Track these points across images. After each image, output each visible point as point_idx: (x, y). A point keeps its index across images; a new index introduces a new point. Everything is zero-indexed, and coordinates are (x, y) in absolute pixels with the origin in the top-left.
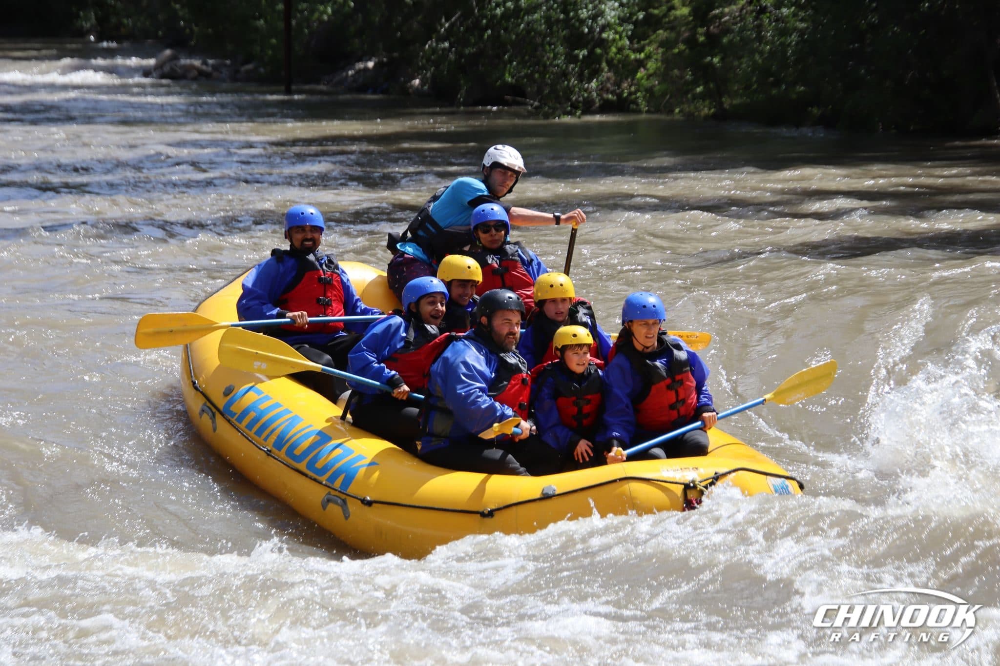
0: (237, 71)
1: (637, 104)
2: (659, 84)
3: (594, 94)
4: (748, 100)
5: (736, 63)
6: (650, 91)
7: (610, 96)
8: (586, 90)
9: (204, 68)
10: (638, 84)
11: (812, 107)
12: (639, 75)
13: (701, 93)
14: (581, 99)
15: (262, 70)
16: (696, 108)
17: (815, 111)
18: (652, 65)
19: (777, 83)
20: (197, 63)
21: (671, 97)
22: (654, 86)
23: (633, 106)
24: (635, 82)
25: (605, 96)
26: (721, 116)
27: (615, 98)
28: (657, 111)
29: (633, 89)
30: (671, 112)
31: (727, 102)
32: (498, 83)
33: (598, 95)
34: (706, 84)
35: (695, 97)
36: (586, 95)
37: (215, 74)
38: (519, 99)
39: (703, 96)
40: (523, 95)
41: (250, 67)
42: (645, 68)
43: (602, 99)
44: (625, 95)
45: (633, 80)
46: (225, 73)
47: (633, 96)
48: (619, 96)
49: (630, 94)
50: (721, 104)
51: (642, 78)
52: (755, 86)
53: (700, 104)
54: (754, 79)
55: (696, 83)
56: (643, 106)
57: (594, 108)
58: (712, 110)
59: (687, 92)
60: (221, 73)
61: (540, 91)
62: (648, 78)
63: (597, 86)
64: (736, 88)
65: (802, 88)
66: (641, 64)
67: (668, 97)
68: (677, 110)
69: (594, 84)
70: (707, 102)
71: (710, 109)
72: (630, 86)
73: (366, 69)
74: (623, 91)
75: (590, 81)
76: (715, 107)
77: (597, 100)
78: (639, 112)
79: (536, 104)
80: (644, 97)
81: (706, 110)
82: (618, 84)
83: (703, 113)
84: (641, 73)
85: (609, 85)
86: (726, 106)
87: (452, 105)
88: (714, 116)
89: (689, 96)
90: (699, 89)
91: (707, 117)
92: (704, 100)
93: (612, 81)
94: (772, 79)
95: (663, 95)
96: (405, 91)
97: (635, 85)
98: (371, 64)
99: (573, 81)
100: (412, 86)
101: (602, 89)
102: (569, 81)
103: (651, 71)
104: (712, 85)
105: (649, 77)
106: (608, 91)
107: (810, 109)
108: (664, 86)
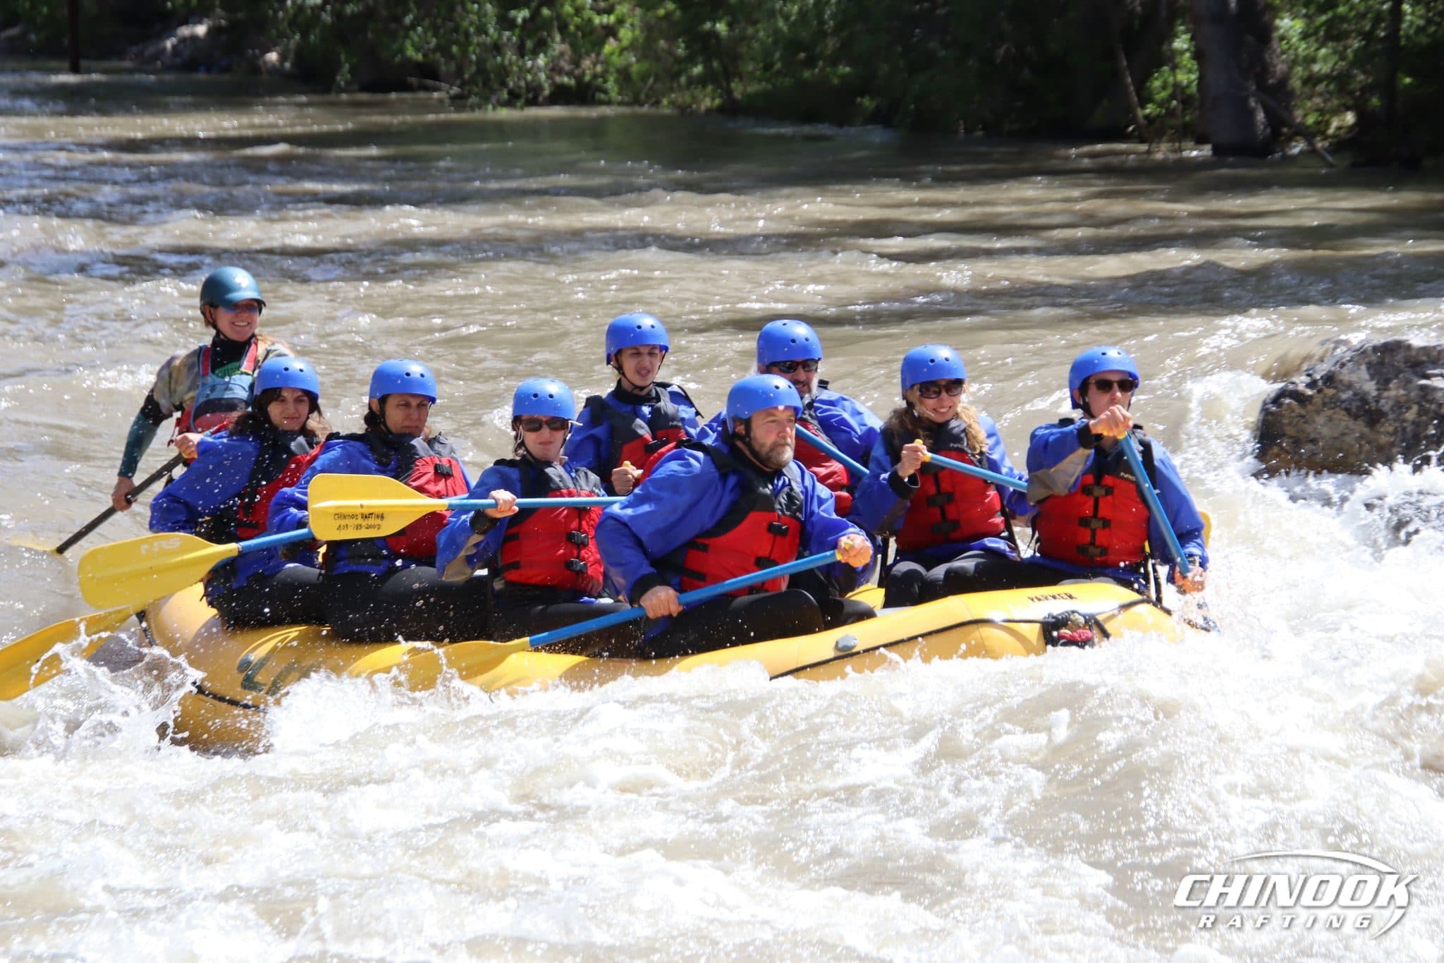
2: (638, 61)
3: (542, 76)
5: (750, 31)
6: (624, 73)
7: (565, 79)
8: (531, 70)
10: (607, 62)
11: (862, 96)
12: (607, 48)
13: (699, 75)
15: (33, 37)
16: (693, 98)
17: (867, 102)
18: (625, 34)
19: (811, 61)
22: (631, 64)
23: (602, 96)
24: (602, 57)
26: (731, 109)
27: (573, 82)
28: (636, 101)
29: (599, 68)
30: (657, 103)
31: (738, 89)
33: (547, 77)
34: (706, 62)
35: (691, 81)
36: (529, 78)
38: (428, 81)
39: (701, 81)
40: (434, 75)
41: (13, 32)
42: (616, 39)
43: (554, 83)
44: (588, 77)
45: (598, 54)
47: (600, 80)
48: (579, 79)
49: (595, 76)
50: (729, 92)
51: (612, 53)
53: (698, 92)
54: (777, 54)
55: (692, 61)
56: (614, 95)
57: (541, 99)
58: (717, 101)
59: (678, 75)
61: (460, 72)
62: (621, 54)
63: (547, 65)
65: (848, 69)
66: (609, 31)
67: (651, 81)
68: (665, 102)
69: (541, 60)
70: (710, 88)
71: (713, 99)
72: (595, 65)
73: (194, 37)
74: (584, 73)
75: (535, 54)
76: (721, 96)
77: (547, 86)
78: (609, 103)
79: (455, 90)
80: (617, 81)
81: (707, 101)
82: (576, 61)
83: (703, 108)
84: (610, 46)
85: (562, 63)
86: (737, 95)
87: (327, 90)
88: (721, 110)
89: (683, 79)
90: (698, 69)
91: (709, 112)
92: (704, 86)
94: (802, 55)
95: (644, 78)
96: (256, 69)
97: (602, 63)
98: (201, 30)
99: (510, 57)
100: (265, 62)
101: (553, 67)
102: (503, 56)
103: (625, 43)
104: (716, 63)
105: (622, 51)
107: (859, 99)
108: (645, 65)
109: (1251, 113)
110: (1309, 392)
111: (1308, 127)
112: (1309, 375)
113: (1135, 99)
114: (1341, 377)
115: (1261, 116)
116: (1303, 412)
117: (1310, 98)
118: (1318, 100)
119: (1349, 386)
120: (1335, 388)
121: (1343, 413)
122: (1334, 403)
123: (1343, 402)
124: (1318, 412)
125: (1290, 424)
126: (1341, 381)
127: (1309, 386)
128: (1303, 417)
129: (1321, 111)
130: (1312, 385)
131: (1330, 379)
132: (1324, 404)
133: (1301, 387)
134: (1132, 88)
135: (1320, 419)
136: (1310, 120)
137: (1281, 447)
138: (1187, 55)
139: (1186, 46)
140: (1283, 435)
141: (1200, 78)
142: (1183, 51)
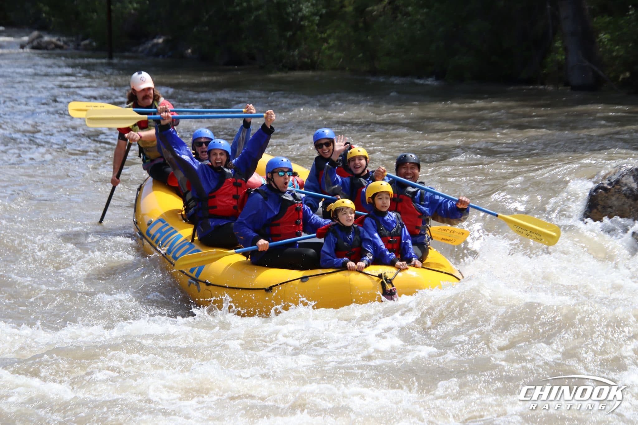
0: (79, 45)
2: (336, 52)
3: (297, 58)
4: (389, 63)
5: (382, 40)
6: (330, 57)
7: (306, 60)
8: (292, 56)
9: (59, 43)
10: (323, 52)
11: (428, 66)
12: (324, 47)
13: (361, 57)
14: (288, 61)
15: (94, 44)
18: (331, 42)
20: (54, 39)
21: (343, 60)
22: (333, 53)
24: (321, 51)
25: (303, 59)
27: (309, 61)
30: (343, 69)
31: (377, 65)
32: (239, 52)
33: (299, 59)
34: (364, 53)
35: (358, 60)
37: (65, 46)
41: (86, 42)
42: (328, 43)
43: (301, 61)
44: (315, 59)
45: (320, 49)
46: (72, 45)
47: (321, 60)
48: (312, 59)
49: (319, 58)
50: (373, 64)
51: (326, 49)
52: (393, 54)
53: (361, 64)
56: (326, 66)
57: (296, 67)
58: (368, 68)
59: (353, 57)
60: (69, 46)
63: (299, 54)
64: (382, 55)
66: (325, 40)
67: (341, 60)
68: (347, 68)
69: (296, 52)
70: (365, 63)
72: (319, 54)
73: (157, 44)
74: (314, 56)
83: (362, 70)
84: (325, 46)
85: (306, 53)
87: (211, 64)
89: (354, 59)
90: (360, 55)
92: (363, 62)
93: (307, 51)
95: (339, 59)
97: (321, 53)
98: (161, 41)
99: (284, 51)
100: (186, 53)
101: (301, 55)
102: (281, 51)
103: (331, 44)
104: (368, 53)
105: (330, 48)
106: (305, 57)
108: (339, 54)
110: (609, 187)
111: (610, 78)
112: (610, 180)
113: (539, 67)
114: (622, 181)
116: (607, 195)
117: (612, 66)
118: (615, 67)
119: (626, 185)
120: (620, 185)
121: (624, 196)
122: (619, 192)
123: (623, 191)
124: (613, 196)
125: (601, 200)
126: (622, 183)
128: (606, 197)
129: (616, 72)
130: (610, 184)
131: (617, 182)
132: (615, 192)
133: (606, 185)
134: (538, 62)
135: (614, 198)
136: (612, 75)
137: (598, 209)
138: (561, 49)
139: (560, 45)
140: (598, 205)
141: (566, 59)
142: (559, 47)
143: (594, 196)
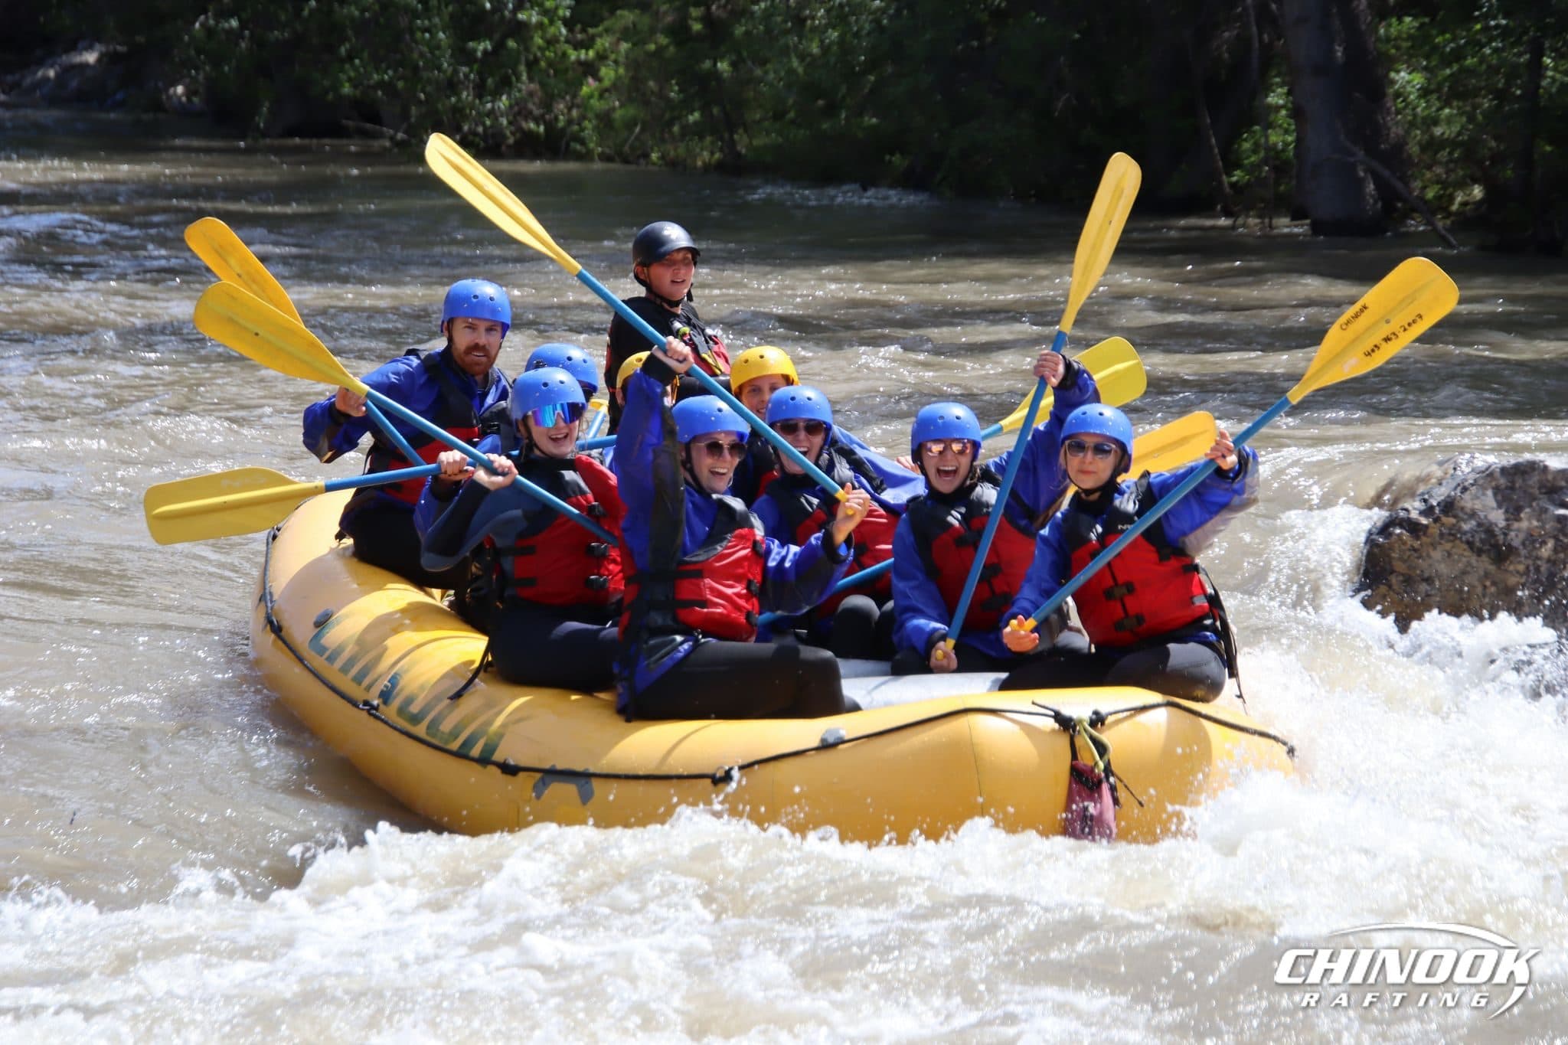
1: (583, 142)
2: (622, 106)
3: (504, 121)
4: (780, 140)
5: (758, 72)
6: (605, 120)
7: (532, 125)
8: (491, 113)
10: (584, 106)
11: (892, 154)
12: (585, 89)
13: (696, 123)
14: (480, 129)
16: (688, 150)
17: (896, 159)
18: (607, 72)
19: (831, 110)
21: (643, 130)
22: (614, 109)
23: (578, 147)
24: (578, 101)
25: (524, 125)
26: (733, 166)
27: (542, 128)
28: (618, 156)
29: (575, 113)
30: (643, 158)
31: (742, 142)
32: (330, 96)
33: (510, 123)
34: (705, 109)
35: (687, 131)
36: (488, 123)
38: (369, 126)
39: (698, 132)
40: (375, 118)
42: (597, 77)
43: (520, 129)
44: (561, 124)
45: (574, 96)
47: (576, 128)
48: (550, 126)
49: (570, 122)
50: (733, 143)
51: (591, 96)
52: (792, 115)
53: (694, 144)
54: (791, 101)
55: (687, 106)
56: (594, 145)
57: (504, 148)
58: (717, 156)
59: (670, 123)
61: (405, 115)
62: (601, 97)
63: (511, 107)
64: (758, 116)
65: (874, 120)
66: (588, 69)
67: (638, 129)
68: (654, 155)
69: (504, 102)
70: (708, 140)
71: (712, 153)
72: (570, 109)
73: (83, 66)
74: (556, 119)
75: (496, 95)
76: (721, 150)
77: (508, 133)
78: (585, 157)
79: (400, 136)
80: (596, 128)
81: (705, 155)
82: (547, 104)
83: (699, 163)
84: (590, 86)
85: (531, 106)
86: (742, 149)
87: (244, 135)
88: (720, 167)
89: (676, 129)
90: (694, 117)
91: (707, 168)
92: (701, 138)
93: (536, 100)
94: (821, 102)
95: (630, 124)
96: (157, 106)
97: (578, 106)
98: (91, 57)
99: (467, 96)
100: (169, 98)
101: (519, 111)
102: (458, 95)
103: (607, 83)
104: (715, 110)
105: (603, 93)
106: (528, 115)
107: (887, 157)
108: (631, 111)
109: (1360, 183)
110: (1424, 521)
111: (1426, 202)
112: (1425, 501)
113: (1220, 163)
114: (1463, 504)
115: (1371, 187)
116: (1417, 544)
117: (1429, 168)
118: (1439, 170)
119: (1473, 514)
120: (1455, 516)
121: (1465, 546)
122: (1453, 534)
123: (1465, 533)
124: (1434, 546)
125: (1401, 559)
126: (1462, 509)
127: (1422, 513)
128: (1415, 550)
129: (1444, 184)
130: (1428, 511)
131: (1449, 506)
132: (1442, 535)
133: (1414, 515)
134: (1216, 151)
135: (1437, 555)
136: (1430, 194)
137: (1390, 587)
138: (1284, 112)
139: (1281, 102)
140: (1392, 572)
141: (1299, 141)
142: (1278, 108)
143: (1378, 545)
